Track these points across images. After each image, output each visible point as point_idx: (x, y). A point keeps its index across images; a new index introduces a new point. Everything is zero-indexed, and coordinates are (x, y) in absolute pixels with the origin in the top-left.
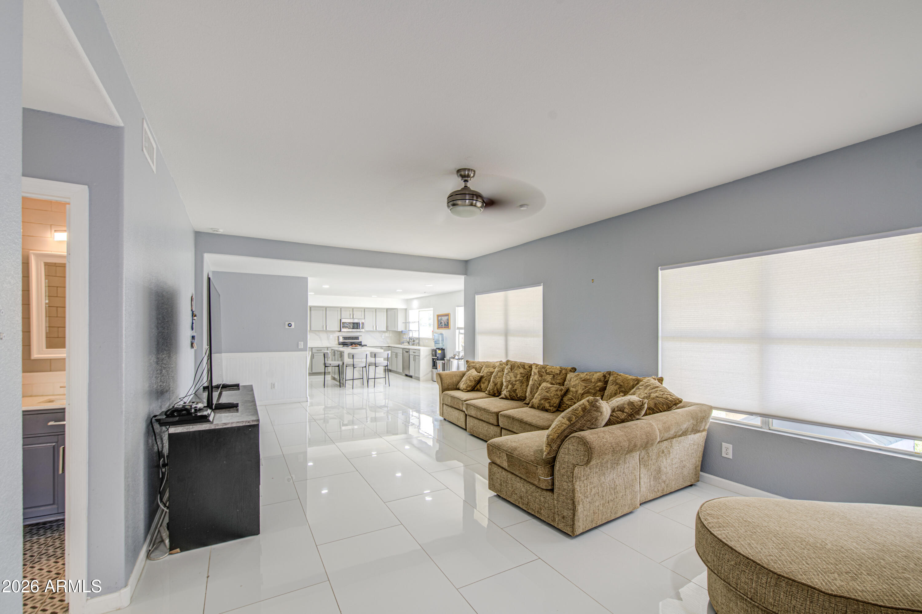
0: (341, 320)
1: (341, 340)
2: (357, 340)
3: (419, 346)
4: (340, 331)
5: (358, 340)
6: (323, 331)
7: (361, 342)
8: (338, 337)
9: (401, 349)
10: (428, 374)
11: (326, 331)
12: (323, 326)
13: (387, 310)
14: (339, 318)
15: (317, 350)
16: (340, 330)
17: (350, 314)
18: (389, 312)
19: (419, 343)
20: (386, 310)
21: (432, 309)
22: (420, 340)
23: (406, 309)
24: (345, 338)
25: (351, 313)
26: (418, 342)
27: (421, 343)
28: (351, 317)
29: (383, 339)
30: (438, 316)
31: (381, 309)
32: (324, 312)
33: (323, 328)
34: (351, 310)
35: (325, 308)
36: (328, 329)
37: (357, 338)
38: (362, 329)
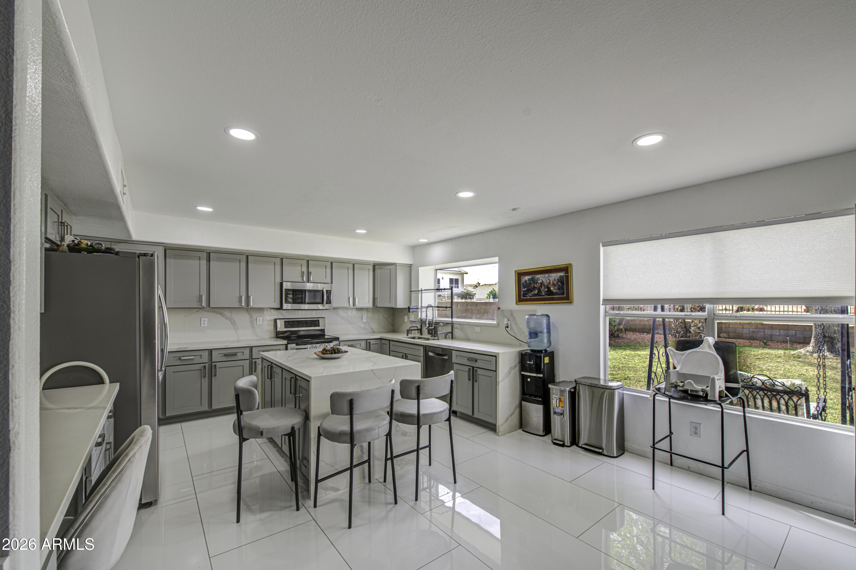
0: (281, 284)
1: (281, 326)
2: (315, 326)
3: (452, 338)
4: (281, 308)
5: (319, 326)
6: (240, 308)
7: (323, 331)
8: (275, 321)
9: (422, 349)
10: (512, 415)
11: (248, 309)
12: (241, 297)
13: (376, 266)
14: (278, 280)
15: (225, 355)
16: (279, 307)
17: (303, 273)
18: (378, 272)
19: (452, 333)
20: (371, 267)
21: (496, 259)
22: (455, 326)
23: (410, 266)
24: (289, 323)
25: (305, 269)
26: (450, 331)
27: (457, 332)
28: (305, 279)
29: (364, 323)
30: (520, 275)
31: (363, 264)
32: (244, 265)
33: (240, 301)
34: (304, 263)
35: (245, 257)
36: (251, 305)
37: (315, 323)
38: (327, 303)
